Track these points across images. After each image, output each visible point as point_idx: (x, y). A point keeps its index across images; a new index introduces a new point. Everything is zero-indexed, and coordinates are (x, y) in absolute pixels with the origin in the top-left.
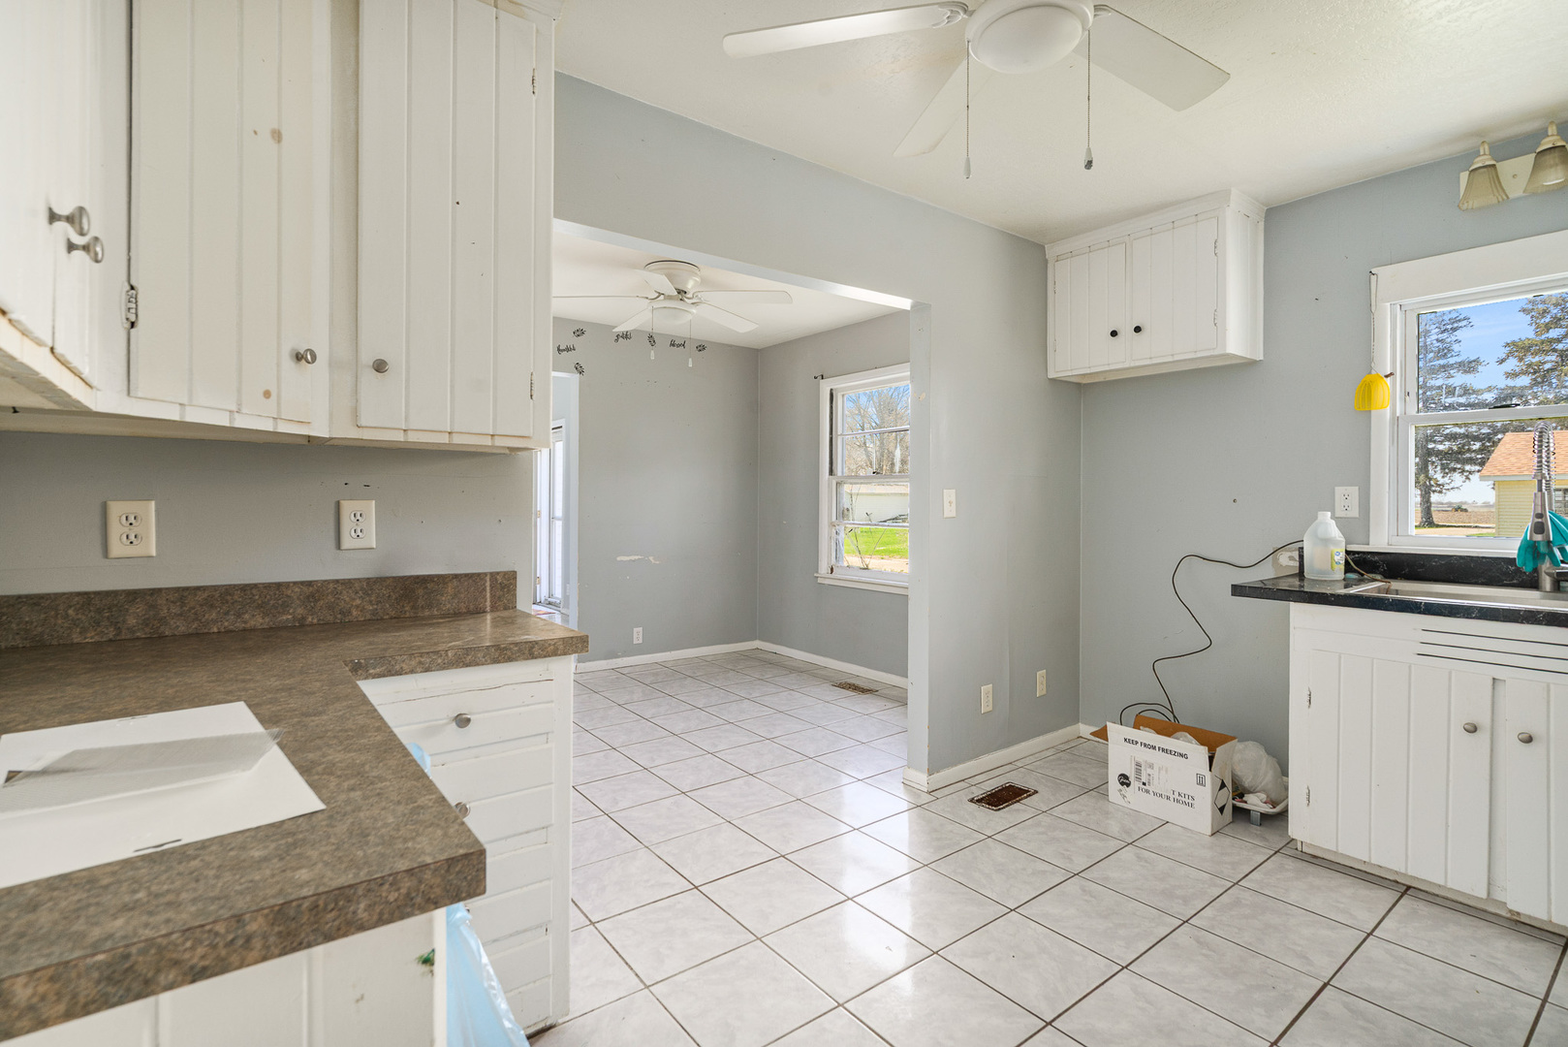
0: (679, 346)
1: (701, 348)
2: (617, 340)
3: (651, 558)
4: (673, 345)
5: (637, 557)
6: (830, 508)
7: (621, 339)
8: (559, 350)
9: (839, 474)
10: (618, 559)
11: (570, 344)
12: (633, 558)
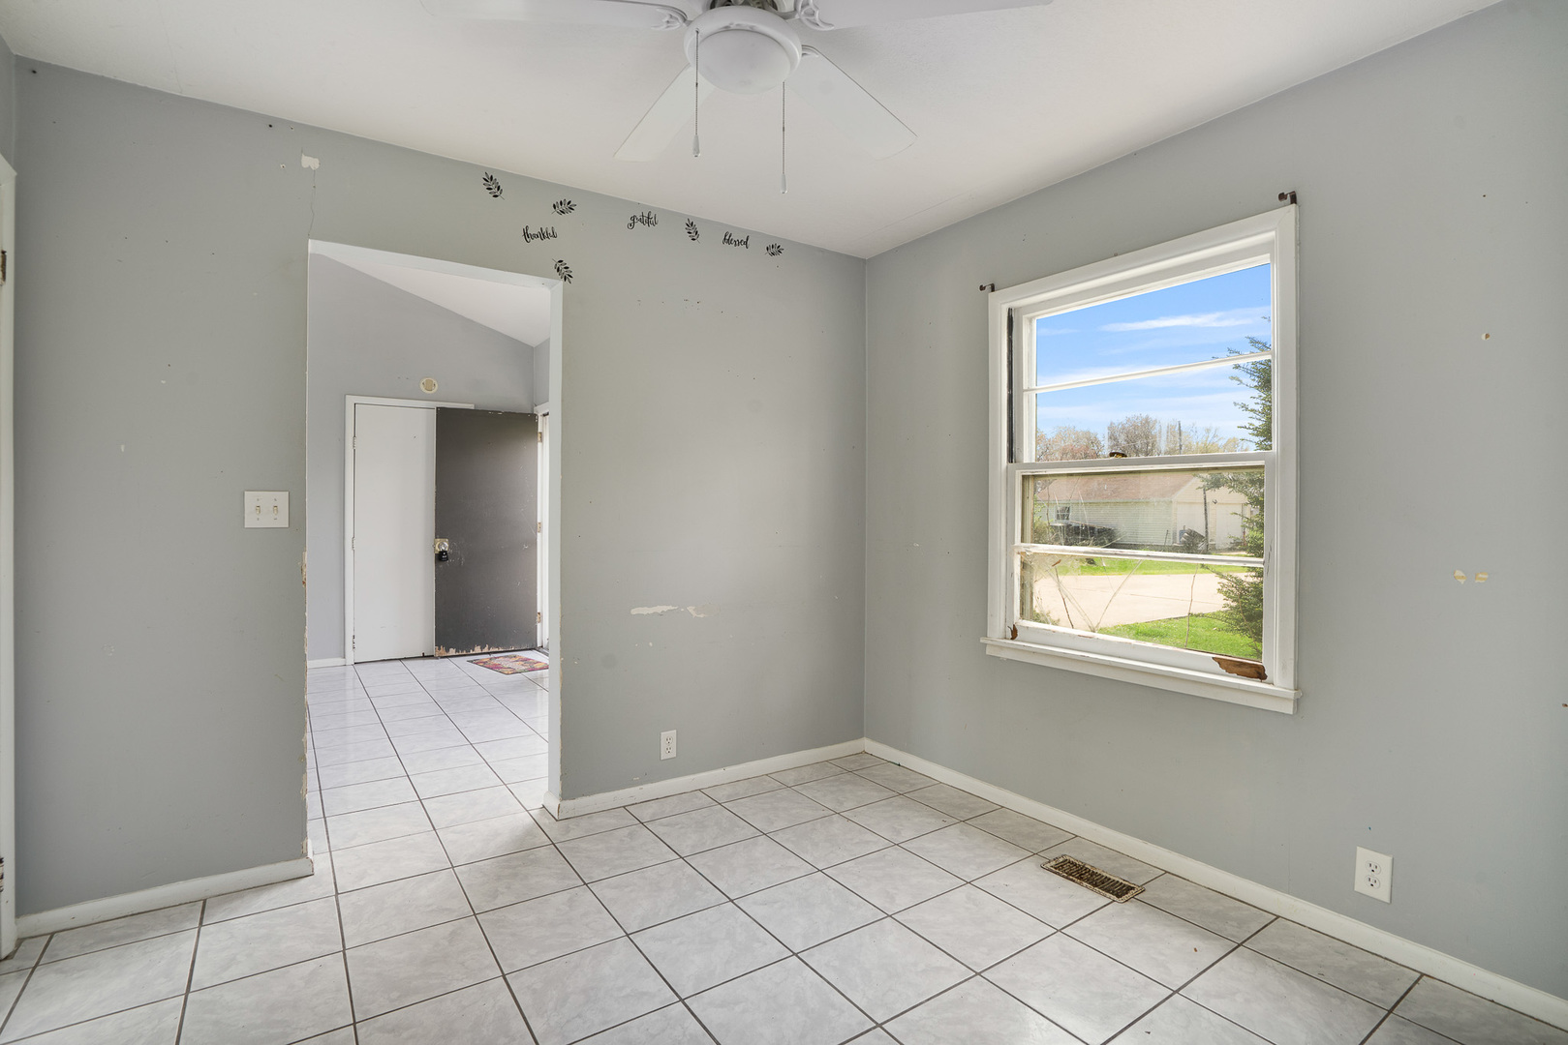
0: (738, 243)
1: (775, 250)
2: (632, 226)
3: (691, 609)
4: (727, 240)
5: (665, 608)
6: (1010, 522)
7: (638, 224)
8: (526, 235)
9: (1026, 460)
10: (634, 612)
11: (547, 226)
12: (659, 609)
